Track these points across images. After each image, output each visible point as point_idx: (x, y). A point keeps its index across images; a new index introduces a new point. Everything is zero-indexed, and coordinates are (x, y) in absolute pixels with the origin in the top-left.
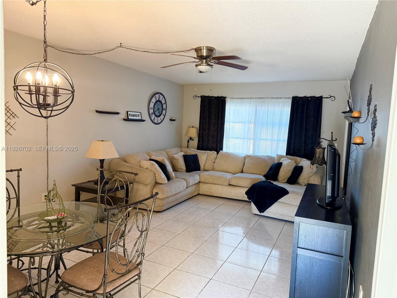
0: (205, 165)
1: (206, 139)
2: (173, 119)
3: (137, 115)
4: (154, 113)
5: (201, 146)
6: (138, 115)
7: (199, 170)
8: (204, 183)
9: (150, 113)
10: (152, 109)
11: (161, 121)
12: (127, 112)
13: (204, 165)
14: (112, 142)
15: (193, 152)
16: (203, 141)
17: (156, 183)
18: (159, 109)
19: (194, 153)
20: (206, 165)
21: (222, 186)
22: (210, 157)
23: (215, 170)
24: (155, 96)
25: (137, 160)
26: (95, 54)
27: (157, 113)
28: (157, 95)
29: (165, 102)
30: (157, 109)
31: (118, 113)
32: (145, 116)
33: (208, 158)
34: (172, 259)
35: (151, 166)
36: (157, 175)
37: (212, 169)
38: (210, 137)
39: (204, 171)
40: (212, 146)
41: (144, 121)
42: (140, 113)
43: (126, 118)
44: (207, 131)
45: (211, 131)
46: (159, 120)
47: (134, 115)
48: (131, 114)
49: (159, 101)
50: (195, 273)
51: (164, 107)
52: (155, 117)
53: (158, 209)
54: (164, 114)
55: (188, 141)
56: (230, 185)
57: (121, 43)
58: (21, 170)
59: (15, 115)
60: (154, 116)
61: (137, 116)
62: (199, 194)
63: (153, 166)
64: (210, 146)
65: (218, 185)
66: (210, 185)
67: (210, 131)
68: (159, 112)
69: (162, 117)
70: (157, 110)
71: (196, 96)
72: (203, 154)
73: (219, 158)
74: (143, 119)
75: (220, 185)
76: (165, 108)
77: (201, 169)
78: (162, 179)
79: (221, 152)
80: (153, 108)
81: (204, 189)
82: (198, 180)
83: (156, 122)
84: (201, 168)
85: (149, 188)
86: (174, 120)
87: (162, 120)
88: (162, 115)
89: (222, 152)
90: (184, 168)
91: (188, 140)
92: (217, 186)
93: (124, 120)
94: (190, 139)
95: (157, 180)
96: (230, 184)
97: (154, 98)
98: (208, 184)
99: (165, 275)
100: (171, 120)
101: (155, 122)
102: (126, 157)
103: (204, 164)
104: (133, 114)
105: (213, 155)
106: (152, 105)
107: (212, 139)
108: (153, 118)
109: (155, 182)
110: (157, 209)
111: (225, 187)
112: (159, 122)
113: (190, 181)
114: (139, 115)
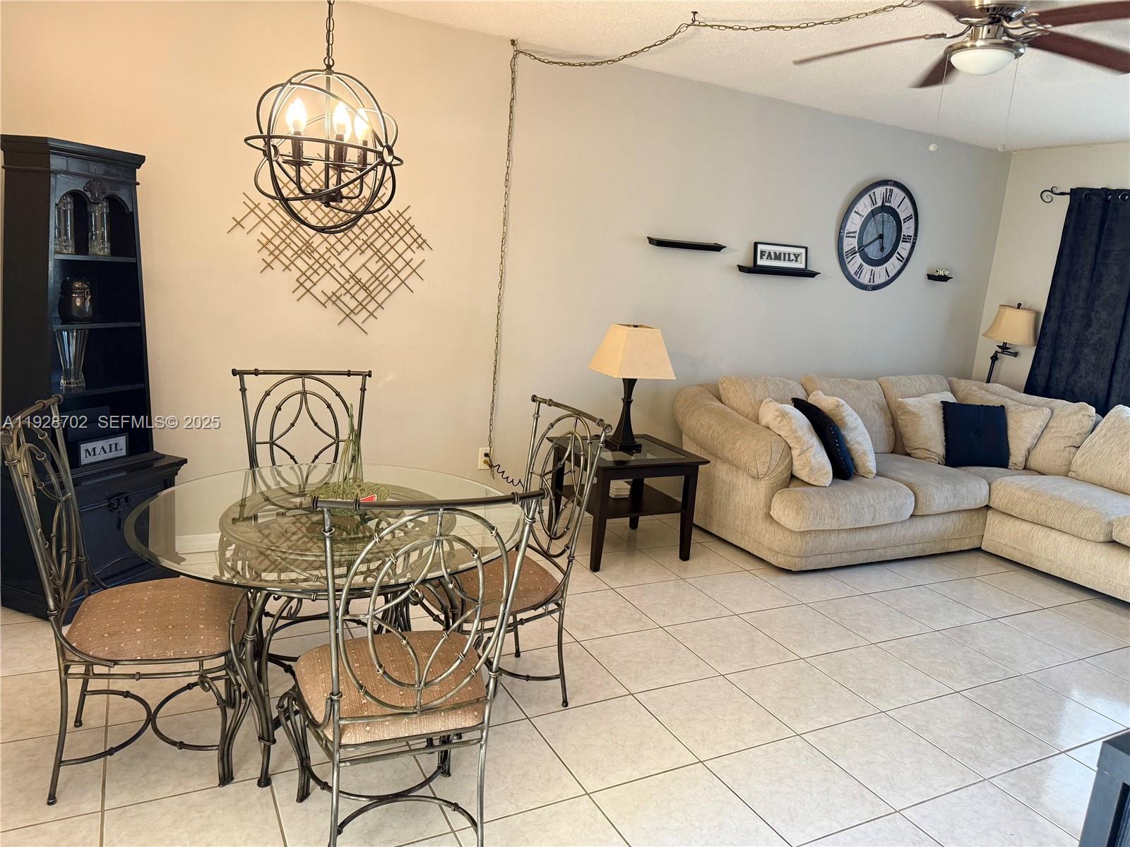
0: (1033, 453)
1: (1068, 355)
2: (941, 273)
3: (789, 254)
4: (861, 249)
5: (1041, 381)
6: (794, 255)
7: (1004, 464)
8: (1004, 516)
9: (845, 251)
10: (855, 237)
11: (887, 278)
12: (756, 244)
13: (1029, 451)
14: (659, 330)
15: (994, 398)
16: (1053, 363)
17: (793, 477)
18: (881, 237)
19: (994, 401)
20: (1038, 449)
21: (1075, 539)
22: (1064, 424)
23: (1073, 474)
24: (871, 193)
25: (751, 396)
26: (623, 59)
27: (873, 252)
28: (879, 192)
29: (911, 211)
30: (876, 236)
31: (717, 248)
32: (824, 260)
33: (1052, 428)
34: (715, 728)
35: (779, 419)
36: (795, 453)
37: (1064, 468)
38: (1087, 351)
39: (1024, 472)
40: (1089, 382)
41: (812, 275)
42: (803, 251)
43: (750, 264)
44: (1076, 326)
45: (1095, 326)
46: (880, 274)
47: (780, 254)
48: (770, 252)
49: (886, 209)
50: (755, 804)
51: (908, 229)
52: (864, 264)
53: (783, 560)
54: (905, 254)
55: (994, 358)
56: (1113, 543)
57: (695, 13)
58: (370, 376)
59: (424, 241)
60: (858, 260)
61: (789, 260)
62: (979, 550)
63: (785, 422)
64: (1079, 385)
65: (1059, 533)
66: (1027, 527)
67: (1088, 326)
68: (882, 249)
69: (893, 265)
70: (875, 240)
71: (1052, 191)
72: (1030, 410)
73: (1103, 432)
74: (812, 268)
75: (1066, 536)
76: (912, 233)
77: (1010, 464)
78: (811, 469)
79: (1118, 411)
80: (857, 234)
81: (1000, 534)
82: (976, 500)
83: (865, 279)
84: (1012, 460)
85: (763, 490)
86: (944, 279)
87: (891, 275)
88: (894, 259)
89: (1121, 411)
90: (939, 447)
91: (996, 352)
92: (1054, 534)
93: (742, 269)
94: (1000, 350)
95: (794, 468)
96: (1114, 538)
97: (866, 200)
98: (1018, 523)
99: (654, 769)
100: (931, 277)
101: (861, 280)
102: (722, 384)
103: (1028, 445)
104: (775, 253)
105: (1075, 418)
106: (854, 223)
107: (1093, 358)
108: (852, 268)
109: (787, 474)
110: (779, 560)
111: (1090, 546)
112: (878, 281)
113: (936, 497)
114: (797, 256)
